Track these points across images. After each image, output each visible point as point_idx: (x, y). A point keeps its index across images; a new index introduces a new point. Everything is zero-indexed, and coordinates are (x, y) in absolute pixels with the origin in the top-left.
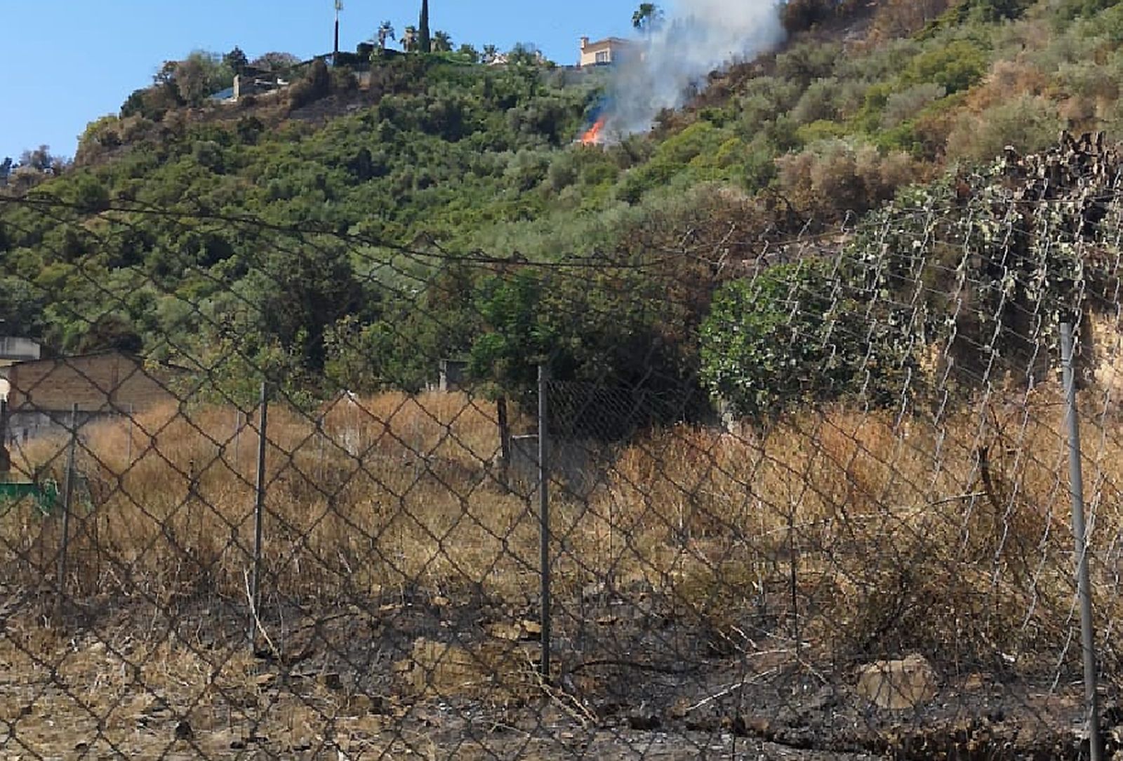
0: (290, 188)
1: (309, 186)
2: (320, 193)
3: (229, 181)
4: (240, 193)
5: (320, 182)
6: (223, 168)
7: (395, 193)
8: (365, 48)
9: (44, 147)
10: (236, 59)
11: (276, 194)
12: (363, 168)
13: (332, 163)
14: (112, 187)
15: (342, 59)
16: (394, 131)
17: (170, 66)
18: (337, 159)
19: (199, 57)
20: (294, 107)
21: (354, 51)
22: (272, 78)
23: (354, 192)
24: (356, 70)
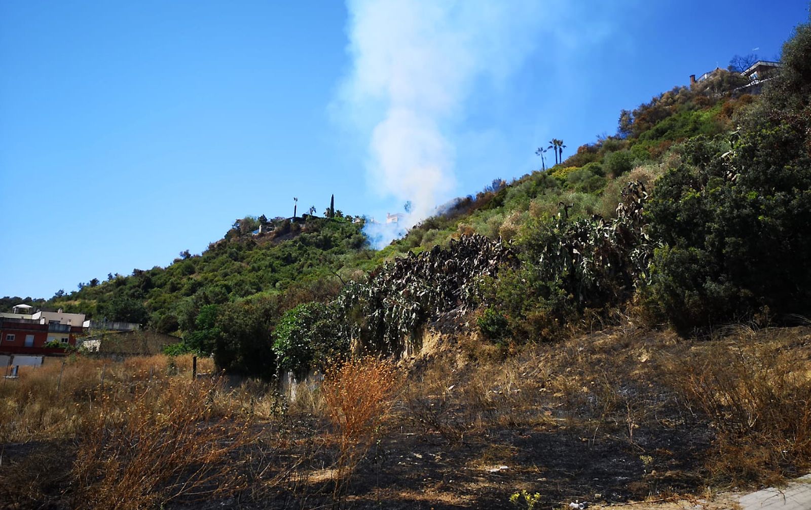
0: (259, 267)
1: (266, 267)
2: (270, 269)
3: (237, 264)
4: (241, 269)
5: (271, 265)
6: (238, 259)
7: (297, 270)
8: (305, 216)
9: (188, 250)
10: (263, 219)
11: (253, 269)
12: (288, 260)
13: (278, 258)
14: (197, 265)
15: (296, 219)
16: (303, 246)
17: (238, 221)
18: (279, 257)
19: (249, 218)
20: (275, 237)
21: (301, 216)
22: (273, 226)
23: (283, 269)
24: (301, 223)
